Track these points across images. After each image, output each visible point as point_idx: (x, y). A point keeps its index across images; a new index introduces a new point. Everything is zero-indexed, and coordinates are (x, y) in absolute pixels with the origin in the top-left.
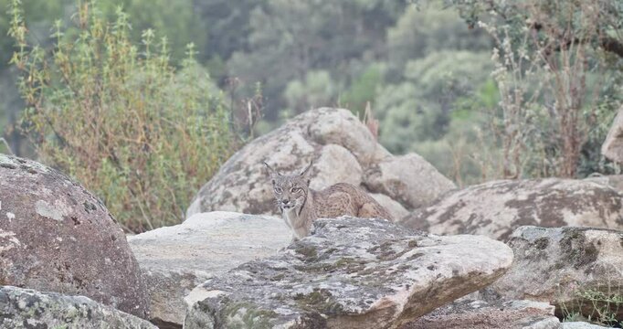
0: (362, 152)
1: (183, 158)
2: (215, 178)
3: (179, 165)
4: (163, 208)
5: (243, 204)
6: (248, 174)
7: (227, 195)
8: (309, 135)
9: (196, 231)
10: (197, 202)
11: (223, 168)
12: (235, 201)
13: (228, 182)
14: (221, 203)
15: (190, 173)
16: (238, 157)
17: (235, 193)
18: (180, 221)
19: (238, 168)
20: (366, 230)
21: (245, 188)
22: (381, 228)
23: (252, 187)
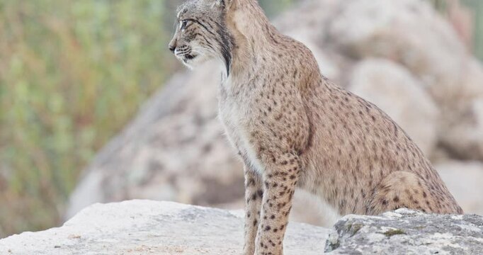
0: (438, 78)
1: (66, 89)
2: (132, 131)
3: (57, 102)
4: (23, 193)
5: (190, 187)
6: (200, 121)
7: (155, 167)
8: (329, 41)
9: (92, 241)
10: (92, 180)
11: (149, 109)
12: (172, 180)
13: (158, 141)
14: (144, 183)
15: (79, 121)
16: (178, 88)
17: (172, 161)
18: (58, 222)
19: (179, 109)
20: (446, 238)
21: (192, 152)
22: (475, 234)
23: (207, 149)
